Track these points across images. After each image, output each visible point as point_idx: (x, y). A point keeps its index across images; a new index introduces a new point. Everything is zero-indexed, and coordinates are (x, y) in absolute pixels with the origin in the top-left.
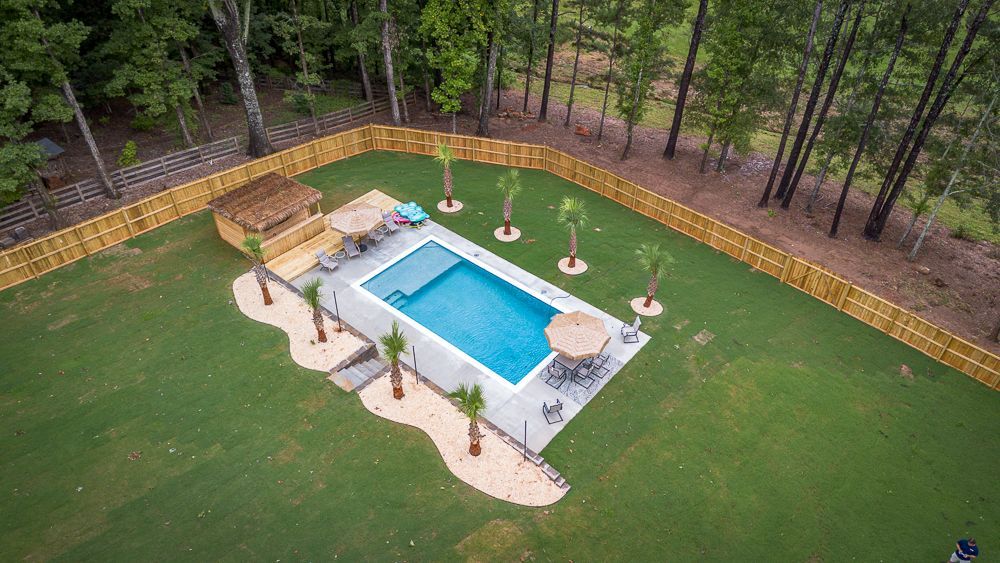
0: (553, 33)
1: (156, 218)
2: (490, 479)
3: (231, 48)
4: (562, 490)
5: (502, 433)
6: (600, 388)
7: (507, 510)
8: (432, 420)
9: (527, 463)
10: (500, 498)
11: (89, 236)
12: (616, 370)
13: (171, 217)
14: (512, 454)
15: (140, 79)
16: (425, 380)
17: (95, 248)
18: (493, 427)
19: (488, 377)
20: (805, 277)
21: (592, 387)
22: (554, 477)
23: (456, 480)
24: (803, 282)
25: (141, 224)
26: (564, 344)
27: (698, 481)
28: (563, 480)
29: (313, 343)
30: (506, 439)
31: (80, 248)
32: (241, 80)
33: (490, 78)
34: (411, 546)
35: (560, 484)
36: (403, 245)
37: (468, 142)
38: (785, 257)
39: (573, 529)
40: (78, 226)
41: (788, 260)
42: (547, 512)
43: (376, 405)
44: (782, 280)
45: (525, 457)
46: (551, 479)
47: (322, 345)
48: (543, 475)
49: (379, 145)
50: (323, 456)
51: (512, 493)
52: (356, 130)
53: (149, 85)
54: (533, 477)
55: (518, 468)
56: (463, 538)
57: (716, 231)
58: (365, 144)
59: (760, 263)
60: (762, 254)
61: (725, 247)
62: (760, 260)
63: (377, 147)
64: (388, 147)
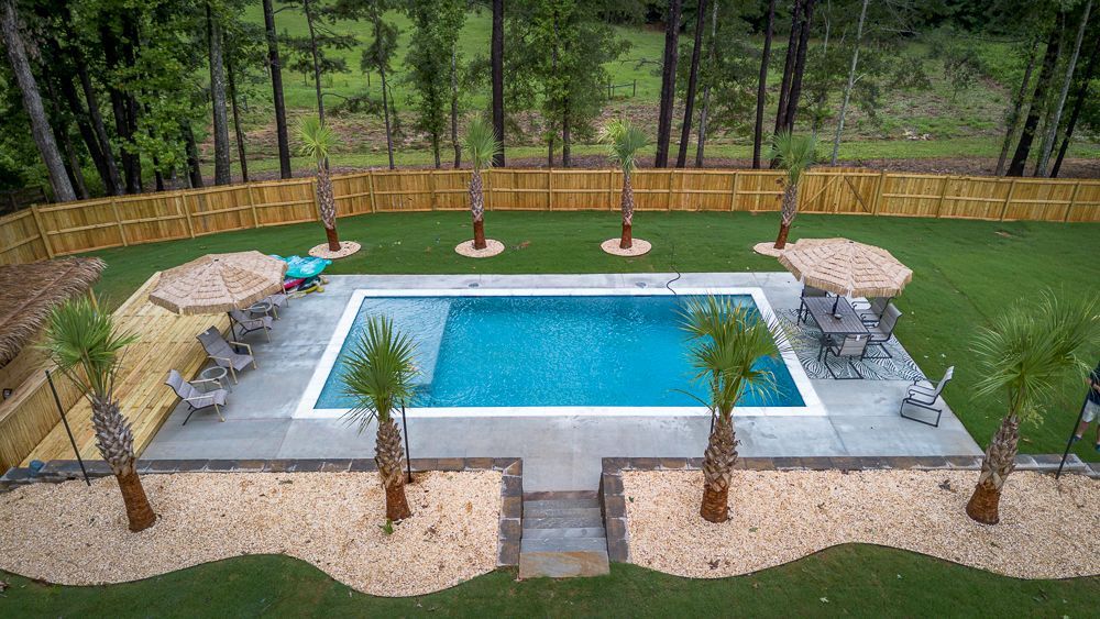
9: (1065, 480)
20: (822, 195)
24: (822, 201)
29: (385, 529)
49: (59, 246)
57: (688, 186)
58: (32, 247)
59: (757, 202)
60: (759, 188)
61: (704, 203)
62: (758, 197)
63: (55, 252)
64: (78, 246)
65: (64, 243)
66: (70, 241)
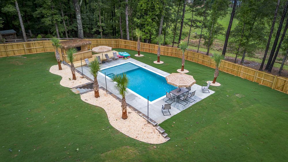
0: (183, 18)
1: (36, 50)
2: (128, 129)
3: (75, 6)
4: (165, 139)
5: (139, 112)
6: (190, 106)
7: (133, 143)
8: (109, 105)
9: (149, 125)
10: (132, 137)
11: (9, 49)
12: (198, 101)
13: (42, 51)
14: (142, 121)
15: (44, 11)
16: (111, 93)
17: (11, 54)
18: (135, 110)
19: (140, 98)
20: (283, 86)
21: (186, 105)
22: (162, 132)
23: (112, 128)
24: (283, 88)
25: (30, 50)
26: (174, 81)
27: (241, 147)
28: (166, 135)
29: (70, 79)
30: (141, 115)
31: (5, 53)
32: (77, 17)
33: (160, 29)
34: (77, 151)
35: (165, 136)
36: (119, 63)
37: (151, 46)
38: (274, 77)
39: (168, 157)
40: (6, 44)
41: (275, 78)
42: (155, 147)
43: (86, 98)
44: (272, 88)
45: (148, 122)
46: (160, 133)
47: (74, 81)
48: (156, 131)
49: (121, 47)
50: (53, 112)
51: (139, 136)
52: (113, 39)
53: (47, 14)
54: (151, 131)
55: (144, 126)
56: (106, 152)
57: (243, 71)
58: (116, 45)
59: (262, 82)
60: (263, 78)
61: (247, 77)
62: (262, 80)
63: (120, 47)
64: (124, 47)
65: (122, 46)
66: (123, 46)
